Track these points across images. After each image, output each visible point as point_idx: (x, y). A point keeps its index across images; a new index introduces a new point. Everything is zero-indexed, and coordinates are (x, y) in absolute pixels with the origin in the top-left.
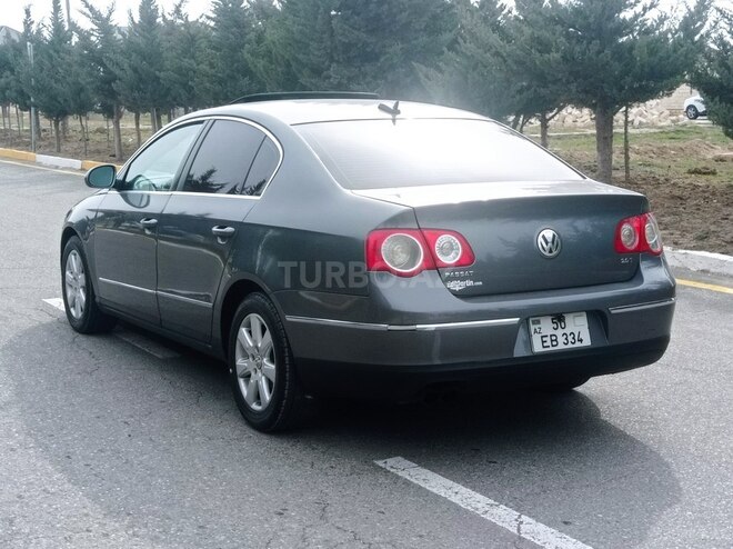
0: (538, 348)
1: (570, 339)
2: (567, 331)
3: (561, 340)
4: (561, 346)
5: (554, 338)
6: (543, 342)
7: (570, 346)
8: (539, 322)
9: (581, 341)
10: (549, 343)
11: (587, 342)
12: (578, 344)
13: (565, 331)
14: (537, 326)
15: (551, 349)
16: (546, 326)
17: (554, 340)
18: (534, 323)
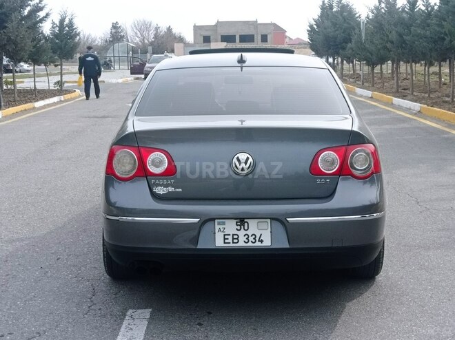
0: (219, 243)
1: (251, 239)
2: (250, 233)
3: (242, 239)
4: (241, 244)
5: (235, 237)
6: (225, 239)
7: (250, 244)
8: (224, 223)
9: (262, 241)
10: (230, 240)
11: (267, 242)
12: (258, 244)
13: (246, 232)
14: (221, 227)
15: (231, 245)
16: (231, 227)
17: (236, 238)
18: (219, 224)
